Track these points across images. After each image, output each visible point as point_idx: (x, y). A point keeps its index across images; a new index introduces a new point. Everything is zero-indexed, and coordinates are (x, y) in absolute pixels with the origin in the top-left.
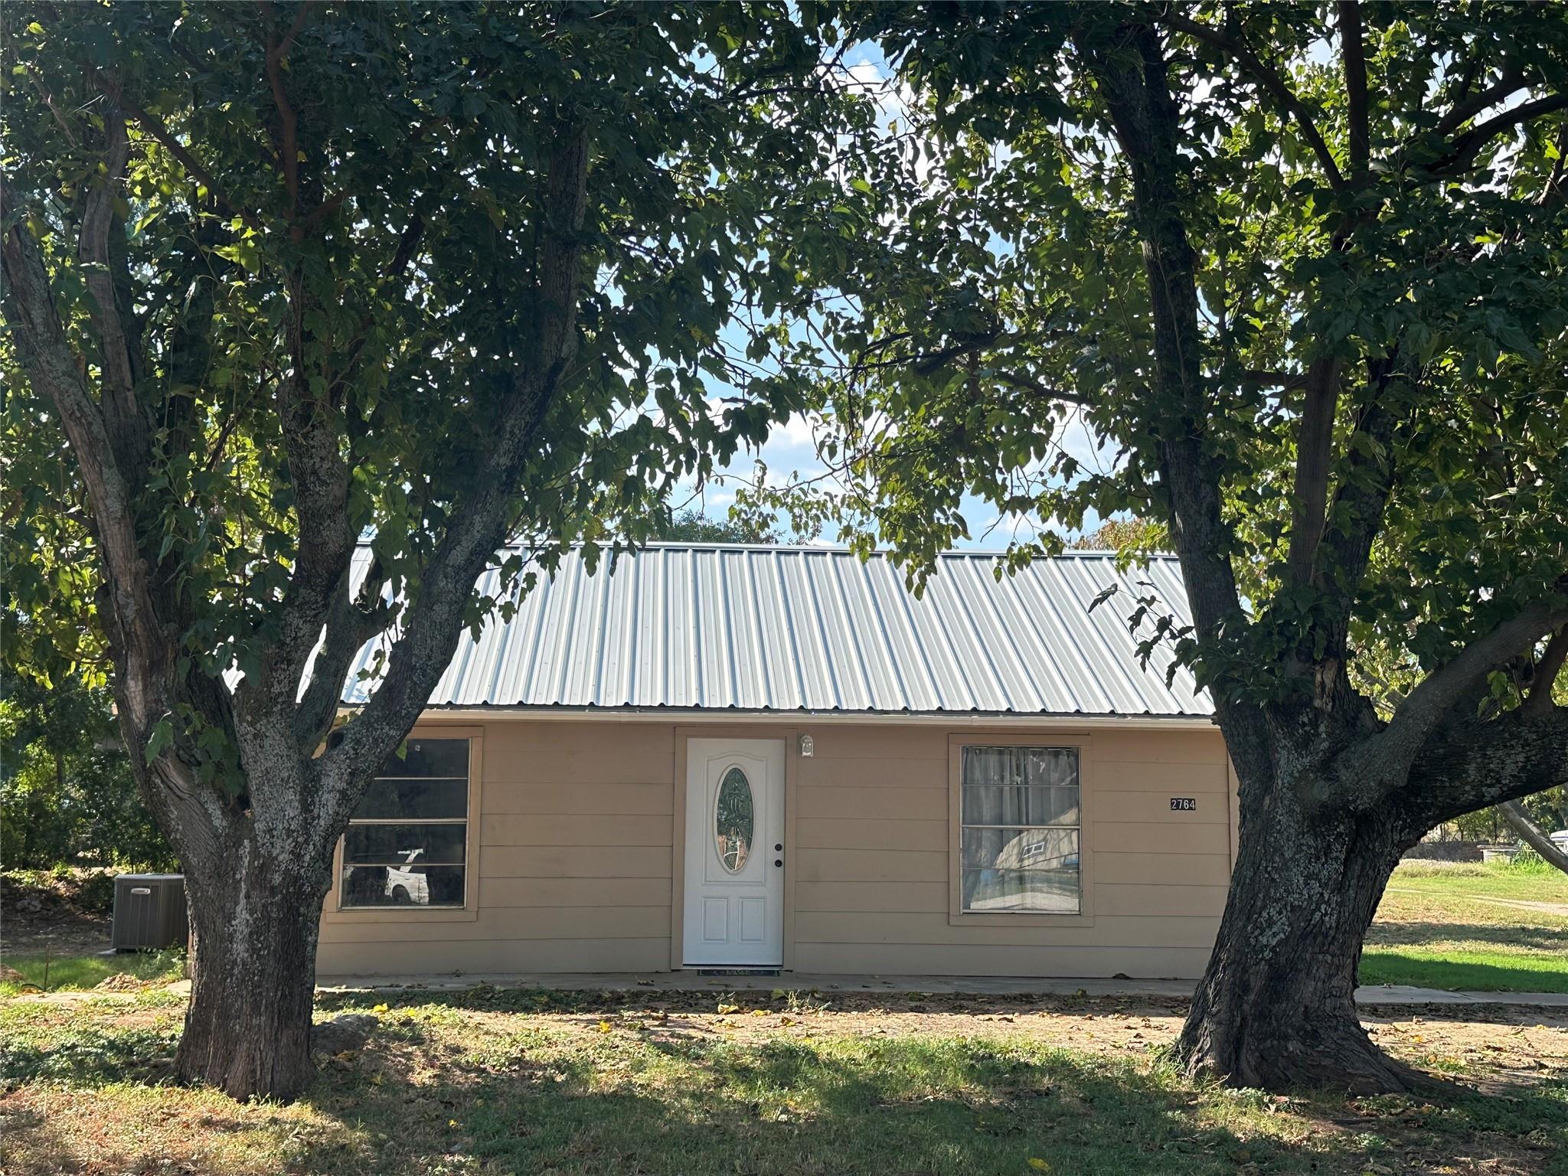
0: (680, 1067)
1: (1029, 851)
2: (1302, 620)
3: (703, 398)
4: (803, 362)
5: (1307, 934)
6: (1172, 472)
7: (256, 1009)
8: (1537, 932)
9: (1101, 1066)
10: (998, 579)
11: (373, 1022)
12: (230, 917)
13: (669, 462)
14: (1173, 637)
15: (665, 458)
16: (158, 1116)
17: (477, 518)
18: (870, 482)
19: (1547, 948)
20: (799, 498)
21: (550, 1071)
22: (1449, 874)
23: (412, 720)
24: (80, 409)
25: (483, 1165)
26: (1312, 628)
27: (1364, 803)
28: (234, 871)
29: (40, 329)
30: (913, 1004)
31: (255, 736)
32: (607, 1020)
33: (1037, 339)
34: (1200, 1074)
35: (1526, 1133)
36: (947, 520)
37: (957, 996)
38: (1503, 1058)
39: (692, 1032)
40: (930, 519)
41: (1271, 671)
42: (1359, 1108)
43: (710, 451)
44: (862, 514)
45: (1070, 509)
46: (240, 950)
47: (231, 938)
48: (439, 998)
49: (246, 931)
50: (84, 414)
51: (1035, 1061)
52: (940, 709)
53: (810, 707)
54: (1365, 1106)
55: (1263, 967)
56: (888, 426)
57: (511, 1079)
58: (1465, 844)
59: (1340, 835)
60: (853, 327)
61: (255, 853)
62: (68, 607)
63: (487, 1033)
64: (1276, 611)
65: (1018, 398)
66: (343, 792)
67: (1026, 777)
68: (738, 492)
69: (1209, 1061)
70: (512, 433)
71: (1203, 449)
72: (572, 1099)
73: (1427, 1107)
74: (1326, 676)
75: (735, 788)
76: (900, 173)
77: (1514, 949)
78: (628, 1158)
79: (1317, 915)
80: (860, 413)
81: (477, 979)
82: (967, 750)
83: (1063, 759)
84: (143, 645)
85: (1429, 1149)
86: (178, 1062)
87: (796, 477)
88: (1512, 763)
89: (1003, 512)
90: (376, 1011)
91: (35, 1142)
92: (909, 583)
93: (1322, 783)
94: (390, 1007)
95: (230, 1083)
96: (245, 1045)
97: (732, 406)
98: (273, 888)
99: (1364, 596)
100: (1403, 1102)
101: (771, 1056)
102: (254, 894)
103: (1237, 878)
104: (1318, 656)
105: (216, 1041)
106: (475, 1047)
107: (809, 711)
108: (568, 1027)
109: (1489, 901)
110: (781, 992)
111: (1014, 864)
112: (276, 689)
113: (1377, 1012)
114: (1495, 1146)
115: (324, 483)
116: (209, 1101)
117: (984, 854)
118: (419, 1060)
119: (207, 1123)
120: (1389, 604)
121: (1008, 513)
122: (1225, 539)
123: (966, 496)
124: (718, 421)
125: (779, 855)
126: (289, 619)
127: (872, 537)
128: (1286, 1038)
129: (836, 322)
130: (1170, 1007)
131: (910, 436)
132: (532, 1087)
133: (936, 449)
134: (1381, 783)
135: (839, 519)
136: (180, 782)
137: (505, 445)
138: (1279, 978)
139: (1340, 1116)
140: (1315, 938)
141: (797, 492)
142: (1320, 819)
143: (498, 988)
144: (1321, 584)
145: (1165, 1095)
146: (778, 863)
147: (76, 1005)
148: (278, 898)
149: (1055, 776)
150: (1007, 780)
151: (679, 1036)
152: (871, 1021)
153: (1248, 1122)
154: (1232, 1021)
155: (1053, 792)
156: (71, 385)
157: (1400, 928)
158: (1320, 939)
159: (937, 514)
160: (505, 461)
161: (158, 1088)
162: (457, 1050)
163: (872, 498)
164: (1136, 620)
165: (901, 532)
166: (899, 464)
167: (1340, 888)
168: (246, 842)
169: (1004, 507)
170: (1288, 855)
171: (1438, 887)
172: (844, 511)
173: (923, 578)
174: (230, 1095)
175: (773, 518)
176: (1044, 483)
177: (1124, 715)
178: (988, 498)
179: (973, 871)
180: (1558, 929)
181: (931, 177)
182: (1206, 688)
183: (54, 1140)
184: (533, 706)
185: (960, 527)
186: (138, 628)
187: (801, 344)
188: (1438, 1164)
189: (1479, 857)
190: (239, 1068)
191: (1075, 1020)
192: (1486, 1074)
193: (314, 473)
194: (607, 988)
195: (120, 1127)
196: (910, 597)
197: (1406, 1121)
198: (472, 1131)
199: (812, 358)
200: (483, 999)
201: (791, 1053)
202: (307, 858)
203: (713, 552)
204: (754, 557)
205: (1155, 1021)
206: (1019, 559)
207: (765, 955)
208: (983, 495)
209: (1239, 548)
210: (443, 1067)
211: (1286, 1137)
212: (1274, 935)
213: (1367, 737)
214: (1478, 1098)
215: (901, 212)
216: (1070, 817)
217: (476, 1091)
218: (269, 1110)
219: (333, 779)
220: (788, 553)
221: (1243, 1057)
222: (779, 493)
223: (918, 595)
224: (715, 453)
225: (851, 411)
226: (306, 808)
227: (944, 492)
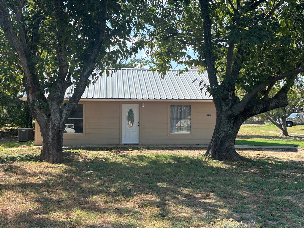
0: (124, 159)
1: (182, 124)
2: (227, 85)
3: (126, 45)
4: (143, 37)
5: (227, 136)
6: (207, 59)
7: (53, 149)
8: (271, 136)
9: (193, 158)
10: (177, 76)
11: (70, 152)
12: (48, 134)
13: (121, 57)
14: (206, 87)
15: (120, 57)
16: (39, 166)
17: (89, 67)
18: (154, 58)
19: (273, 139)
20: (142, 61)
21: (102, 159)
22: (258, 127)
23: (78, 101)
24: (19, 48)
25: (95, 172)
26: (229, 86)
27: (236, 114)
28: (49, 126)
29: (12, 34)
30: (162, 149)
31: (52, 104)
32: (110, 152)
33: (184, 35)
34: (209, 158)
35: (260, 166)
36: (168, 65)
37: (169, 148)
38: (260, 156)
39: (125, 153)
40: (165, 65)
41: (222, 93)
42: (234, 163)
43: (128, 55)
44: (153, 64)
45: (190, 63)
46: (50, 139)
47: (49, 138)
48: (81, 149)
49: (51, 137)
50: (20, 49)
51: (183, 157)
52: (167, 99)
53: (144, 98)
54: (235, 162)
55: (220, 141)
56: (158, 48)
57: (96, 161)
58: (262, 121)
59: (233, 120)
60: (152, 32)
61: (52, 124)
62: (18, 82)
63: (90, 154)
64: (223, 83)
65: (181, 44)
66: (66, 113)
67: (182, 110)
68: (131, 60)
69: (210, 156)
70: (95, 53)
71: (212, 55)
72: (107, 163)
73: (245, 163)
74: (231, 94)
75: (131, 112)
76: (160, 3)
77: (267, 139)
78: (118, 171)
79: (229, 132)
80: (153, 46)
81: (86, 146)
82: (171, 106)
83: (188, 107)
84: (31, 88)
85: (244, 168)
86: (40, 158)
87: (141, 57)
88: (261, 107)
89: (178, 64)
90: (70, 150)
91: (20, 170)
92: (161, 76)
93: (230, 111)
94: (72, 150)
95: (50, 161)
96: (52, 155)
97: (132, 47)
98: (55, 129)
99: (238, 80)
100: (241, 162)
101: (139, 157)
102: (52, 130)
103: (216, 127)
104: (230, 90)
105: (47, 154)
106: (89, 156)
107: (144, 99)
108: (104, 153)
109: (264, 131)
110: (139, 147)
111: (179, 125)
112: (55, 96)
113: (240, 149)
114: (255, 168)
115: (63, 61)
116: (47, 164)
117: (174, 124)
118: (80, 158)
119: (48, 167)
120: (242, 81)
121: (179, 64)
122: (215, 70)
123: (172, 61)
124: (129, 50)
125: (138, 124)
126: (57, 84)
127: (155, 69)
128: (223, 152)
129: (149, 31)
130: (205, 149)
131: (162, 50)
132: (100, 162)
133: (166, 53)
134: (239, 111)
135: (149, 65)
136: (39, 112)
137: (93, 54)
138: (222, 143)
139: (231, 164)
140: (228, 136)
141: (141, 60)
142: (229, 117)
143: (90, 147)
144: (231, 78)
145: (203, 161)
146: (138, 126)
147: (17, 150)
148: (56, 131)
149: (186, 110)
150: (178, 110)
151: (123, 154)
152: (155, 152)
153: (216, 165)
154: (214, 150)
155: (186, 113)
156: (18, 43)
157: (247, 136)
158: (229, 136)
159: (167, 64)
160: (93, 57)
161: (38, 162)
162: (86, 156)
163: (155, 61)
164: (200, 84)
165: (160, 68)
166: (160, 56)
167: (232, 128)
168: (51, 122)
169: (178, 63)
170: (224, 123)
171: (255, 129)
172: (150, 63)
173: (164, 76)
174: (50, 163)
175: (137, 64)
176: (185, 59)
177: (199, 99)
178: (176, 62)
179: (172, 127)
180: (275, 136)
181: (166, 3)
182: (212, 96)
183: (23, 169)
184: (95, 98)
185: (171, 66)
186: (30, 86)
187: (142, 34)
188: (245, 170)
189: (264, 124)
190: (51, 159)
191: (189, 151)
192: (255, 158)
193: (62, 60)
194: (109, 147)
195: (33, 168)
196: (162, 79)
197: (241, 165)
198: (92, 168)
199: (144, 36)
200: (88, 149)
201: (142, 156)
202: (61, 124)
203: (126, 70)
204: (133, 71)
205: (203, 151)
206: (181, 72)
207: (136, 141)
208: (175, 61)
209: (217, 72)
210: (84, 159)
211: (222, 167)
212: (222, 136)
213: (237, 104)
214: (253, 161)
215: (160, 10)
216: (189, 117)
217: (90, 162)
218: (57, 165)
219: (65, 111)
220: (139, 70)
221: (216, 155)
222: (138, 60)
223: (163, 79)
224: (129, 55)
225: (152, 46)
226: (61, 116)
227: (168, 61)
